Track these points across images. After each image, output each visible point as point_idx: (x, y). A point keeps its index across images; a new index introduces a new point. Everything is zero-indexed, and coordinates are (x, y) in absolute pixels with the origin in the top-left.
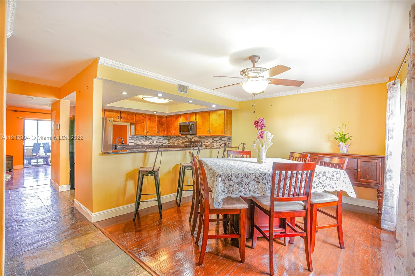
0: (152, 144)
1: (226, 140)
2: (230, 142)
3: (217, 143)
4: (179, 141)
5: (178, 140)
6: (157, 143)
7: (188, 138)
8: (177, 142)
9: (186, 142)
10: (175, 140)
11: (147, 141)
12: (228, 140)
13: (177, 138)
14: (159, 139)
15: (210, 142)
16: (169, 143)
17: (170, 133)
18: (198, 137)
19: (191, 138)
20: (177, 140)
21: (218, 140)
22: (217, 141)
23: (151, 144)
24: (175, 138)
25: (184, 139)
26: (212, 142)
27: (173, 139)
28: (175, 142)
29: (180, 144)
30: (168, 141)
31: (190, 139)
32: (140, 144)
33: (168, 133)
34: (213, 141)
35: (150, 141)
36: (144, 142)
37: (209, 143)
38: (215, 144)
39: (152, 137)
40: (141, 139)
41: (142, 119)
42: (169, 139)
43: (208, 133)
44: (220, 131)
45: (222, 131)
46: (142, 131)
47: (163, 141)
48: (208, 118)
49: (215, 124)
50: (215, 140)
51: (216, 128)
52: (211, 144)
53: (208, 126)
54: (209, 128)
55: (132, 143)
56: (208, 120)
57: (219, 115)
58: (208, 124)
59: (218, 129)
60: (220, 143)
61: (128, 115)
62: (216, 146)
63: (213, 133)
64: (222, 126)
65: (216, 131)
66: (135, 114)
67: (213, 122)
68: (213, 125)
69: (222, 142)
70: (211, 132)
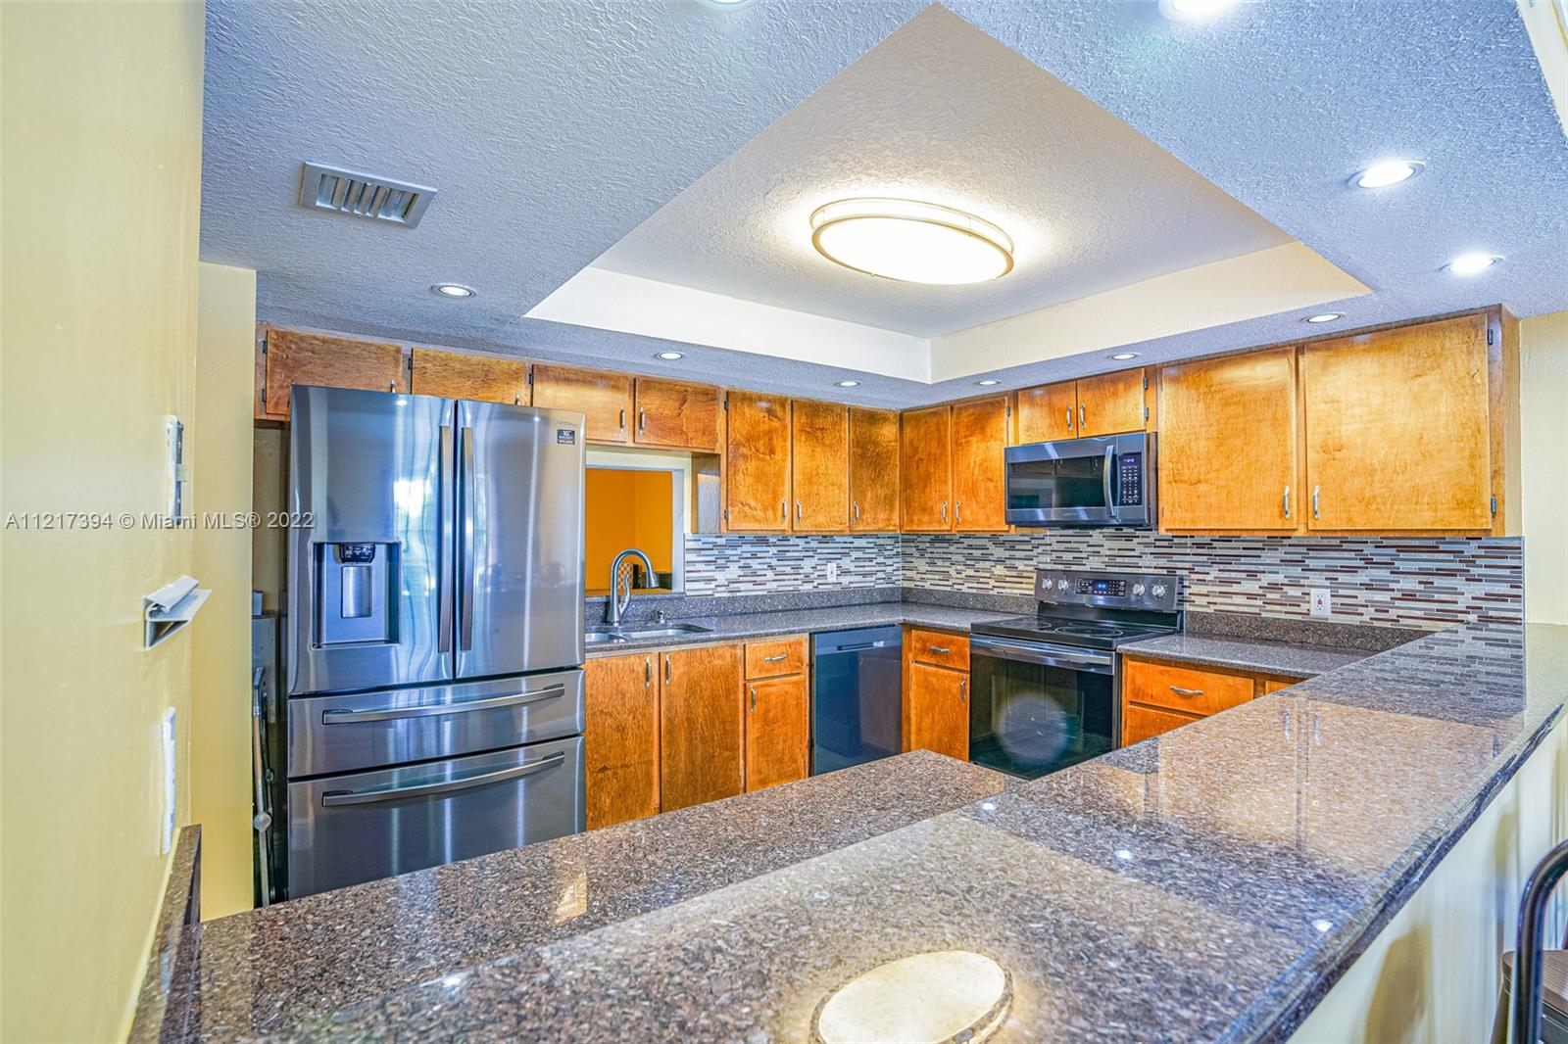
0: (815, 584)
1: (1452, 573)
2: (1504, 588)
3: (1334, 586)
4: (987, 564)
5: (977, 560)
6: (845, 580)
7: (1055, 546)
8: (971, 572)
9: (1042, 573)
10: (954, 558)
11: (788, 570)
13: (970, 547)
14: (855, 554)
15: (1266, 579)
16: (909, 574)
17: (926, 518)
18: (1146, 545)
19: (1084, 547)
20: (969, 557)
21: (1353, 570)
22: (1342, 578)
23: (808, 587)
24: (952, 549)
25: (1018, 554)
26: (1280, 578)
27: (939, 549)
28: (954, 574)
29: (992, 583)
30: (900, 565)
31: (1068, 557)
32: (750, 586)
33: (916, 518)
34: (1297, 571)
35: (807, 565)
36: (770, 575)
37: (1252, 587)
38: (1313, 599)
39: (814, 544)
40: (754, 556)
41: (766, 427)
42: (908, 551)
43: (1281, 512)
44: (1426, 500)
45: (1458, 497)
46: (765, 509)
47: (874, 563)
48: (1285, 401)
49: (1359, 440)
50: (1322, 564)
51: (1376, 470)
52: (1277, 596)
53: (1280, 458)
54: (1291, 475)
55: (701, 585)
56: (1287, 414)
57: (1409, 363)
58: (1289, 449)
59: (1409, 484)
60: (1368, 587)
61: (684, 401)
62: (1333, 612)
63: (1344, 516)
64: (1467, 453)
65: (1379, 500)
66: (722, 398)
67: (1340, 424)
68: (1339, 450)
69: (1392, 586)
70: (1316, 508)
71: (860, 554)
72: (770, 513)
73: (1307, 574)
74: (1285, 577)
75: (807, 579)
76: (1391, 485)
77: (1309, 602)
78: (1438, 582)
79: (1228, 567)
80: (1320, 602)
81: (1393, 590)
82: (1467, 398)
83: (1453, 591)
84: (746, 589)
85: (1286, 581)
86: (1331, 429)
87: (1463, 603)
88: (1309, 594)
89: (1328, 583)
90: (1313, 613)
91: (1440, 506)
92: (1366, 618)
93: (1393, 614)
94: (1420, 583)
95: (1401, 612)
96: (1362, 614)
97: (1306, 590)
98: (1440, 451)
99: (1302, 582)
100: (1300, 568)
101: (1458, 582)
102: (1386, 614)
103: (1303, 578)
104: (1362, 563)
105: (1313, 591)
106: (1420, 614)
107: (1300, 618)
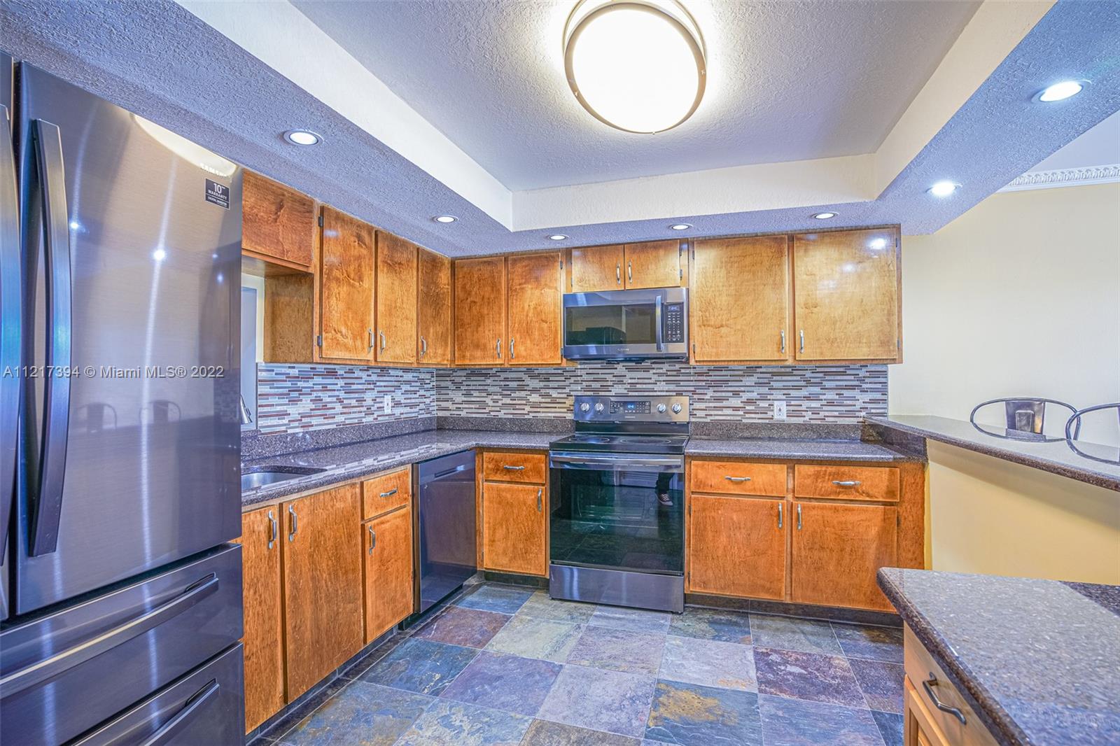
0: (375, 416)
1: (852, 388)
2: (878, 396)
3: (789, 398)
4: (523, 394)
5: (514, 390)
6: (398, 411)
7: (585, 377)
8: (508, 401)
9: (579, 400)
10: (491, 389)
11: (354, 402)
12: (864, 386)
13: (506, 379)
14: (405, 387)
15: (745, 396)
16: (444, 404)
17: (478, 353)
18: (660, 375)
19: (609, 377)
20: (506, 388)
21: (799, 388)
22: (794, 393)
23: (369, 419)
24: (488, 381)
25: (551, 384)
26: (754, 395)
27: (475, 382)
28: (491, 403)
29: (528, 408)
30: (435, 397)
31: (596, 385)
32: (321, 420)
33: (468, 354)
34: (765, 390)
35: (369, 397)
36: (339, 408)
37: (736, 402)
38: (776, 409)
39: (374, 378)
40: (325, 389)
41: (356, 252)
42: (443, 384)
43: (779, 348)
44: (864, 341)
45: (882, 339)
46: (354, 338)
47: (417, 396)
48: (781, 272)
49: (827, 301)
50: (780, 385)
51: (837, 321)
52: (753, 408)
53: (778, 311)
54: (785, 323)
55: (275, 421)
56: (782, 281)
57: (855, 253)
58: (784, 305)
59: (855, 330)
60: (807, 398)
61: (280, 207)
62: (788, 416)
63: (818, 351)
64: (886, 312)
65: (838, 340)
66: (316, 213)
67: (816, 290)
68: (815, 307)
69: (821, 397)
70: (803, 345)
71: (408, 388)
72: (359, 343)
73: (772, 392)
74: (758, 394)
75: (369, 412)
76: (845, 331)
77: (773, 410)
78: (846, 393)
79: (720, 389)
80: (780, 410)
81: (822, 400)
82: (886, 278)
83: (854, 399)
84: (319, 424)
85: (758, 397)
86: (810, 293)
87: (859, 405)
88: (772, 405)
89: (784, 397)
90: (776, 417)
91: (872, 344)
92: (807, 418)
93: (822, 414)
94: (837, 394)
95: (827, 414)
96: (804, 416)
97: (770, 402)
98: (872, 310)
99: (769, 397)
100: (767, 388)
101: (856, 393)
102: (818, 415)
103: (769, 394)
104: (804, 384)
105: (776, 403)
106: (837, 414)
107: (767, 421)
